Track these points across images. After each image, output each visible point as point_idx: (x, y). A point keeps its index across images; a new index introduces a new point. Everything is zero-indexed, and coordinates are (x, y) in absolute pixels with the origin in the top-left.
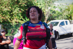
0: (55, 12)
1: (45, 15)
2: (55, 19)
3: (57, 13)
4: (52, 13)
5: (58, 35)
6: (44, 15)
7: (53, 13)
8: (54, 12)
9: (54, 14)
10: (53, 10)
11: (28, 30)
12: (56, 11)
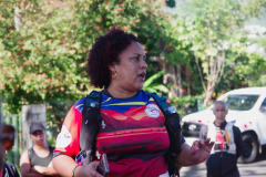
0: (248, 59)
1: (206, 71)
2: (246, 86)
3: (252, 62)
4: (236, 61)
5: (258, 144)
6: (202, 69)
7: (240, 63)
8: (243, 59)
9: (243, 67)
10: (240, 51)
11: (104, 124)
12: (248, 55)
